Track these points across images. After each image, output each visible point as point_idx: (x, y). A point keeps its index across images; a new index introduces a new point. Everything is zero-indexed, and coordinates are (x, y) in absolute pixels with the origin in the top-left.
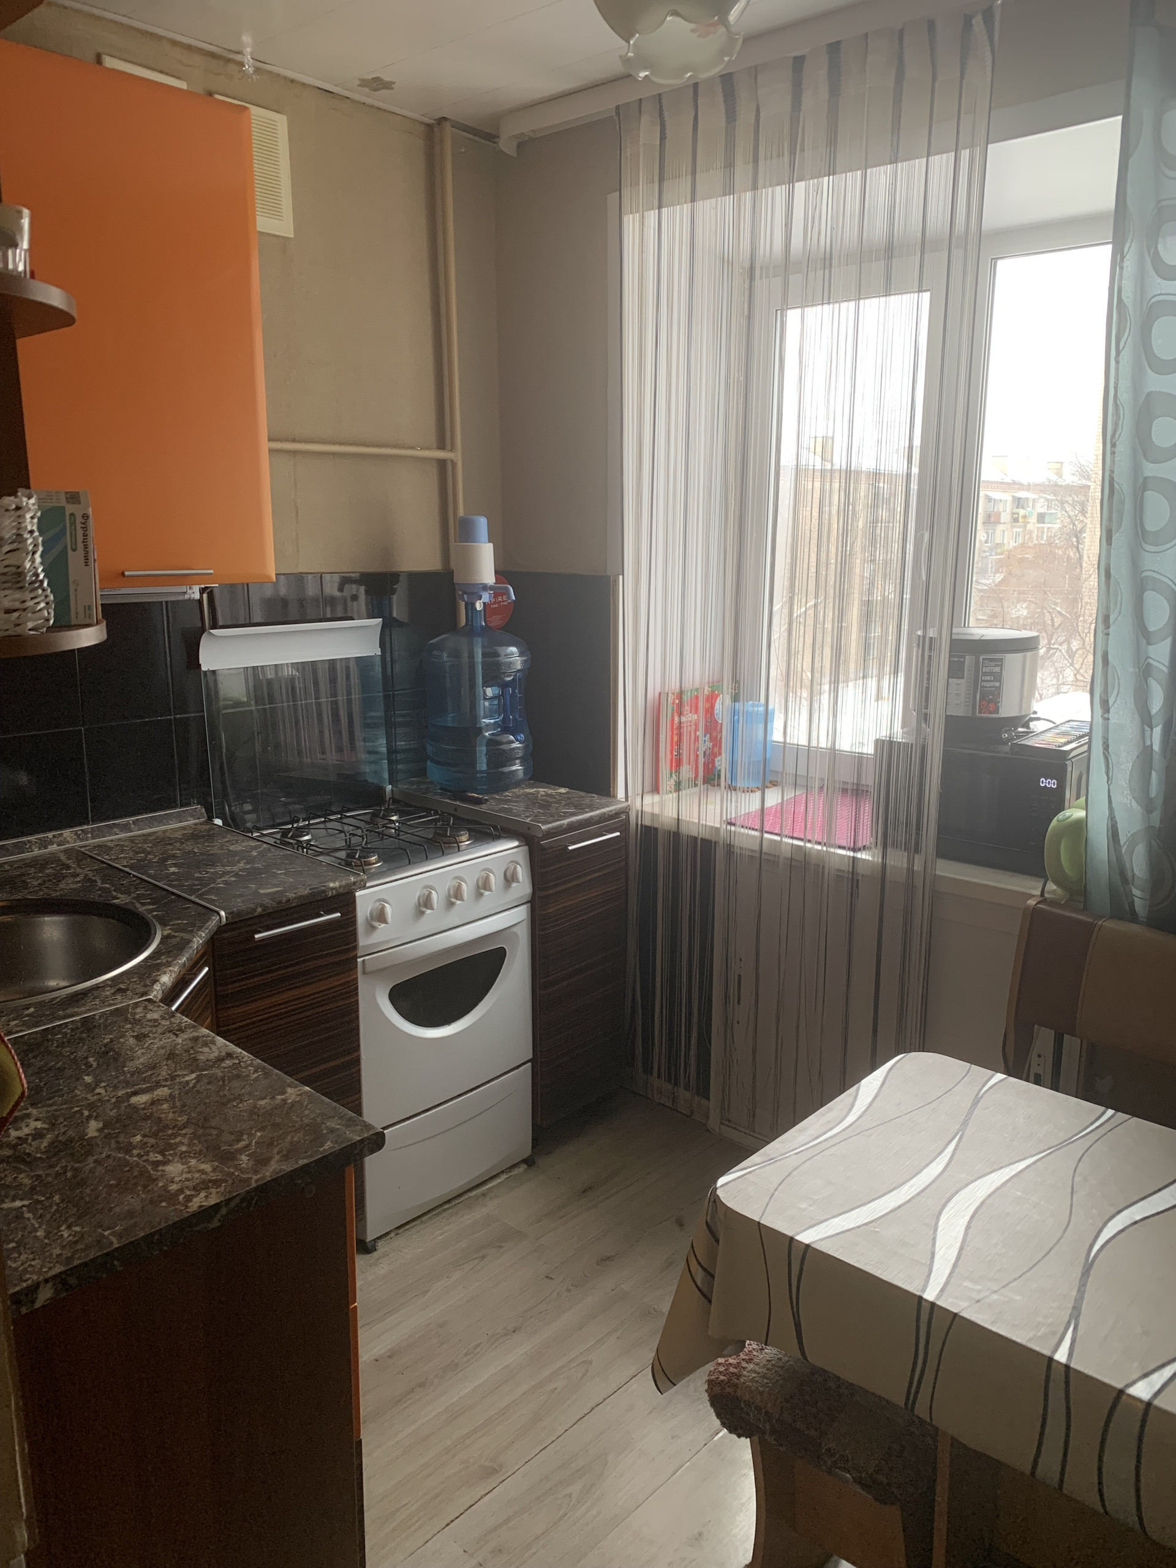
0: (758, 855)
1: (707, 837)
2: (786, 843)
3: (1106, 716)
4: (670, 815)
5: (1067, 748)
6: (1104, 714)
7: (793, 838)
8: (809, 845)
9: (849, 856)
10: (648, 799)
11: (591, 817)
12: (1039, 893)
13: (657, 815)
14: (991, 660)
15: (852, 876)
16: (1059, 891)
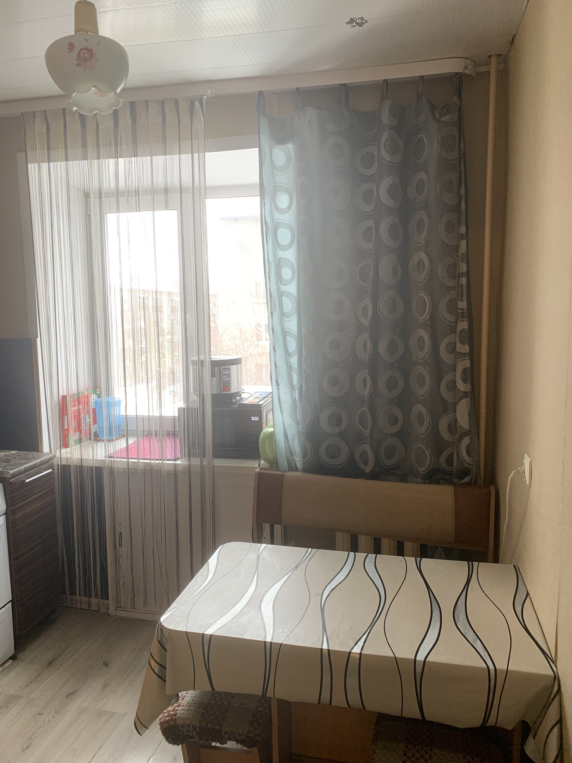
0: (127, 470)
1: (98, 465)
2: (141, 462)
3: (278, 387)
4: (77, 457)
5: (261, 403)
6: (277, 387)
7: (144, 459)
8: (152, 461)
9: (173, 463)
10: (64, 451)
11: (36, 464)
12: (258, 466)
13: (70, 458)
14: (225, 369)
15: (175, 473)
16: (266, 464)
